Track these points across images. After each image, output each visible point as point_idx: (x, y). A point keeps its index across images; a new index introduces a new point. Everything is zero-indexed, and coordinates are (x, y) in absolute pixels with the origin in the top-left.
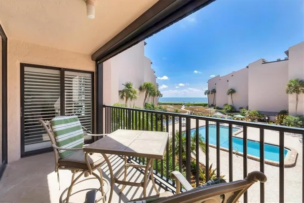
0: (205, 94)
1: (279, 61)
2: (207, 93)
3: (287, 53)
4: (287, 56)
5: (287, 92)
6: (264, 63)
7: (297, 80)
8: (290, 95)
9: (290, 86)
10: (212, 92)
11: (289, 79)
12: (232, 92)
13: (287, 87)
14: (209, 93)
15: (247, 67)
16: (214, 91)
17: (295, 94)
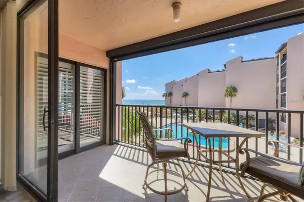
0: (163, 96)
1: (218, 71)
2: (165, 95)
3: (225, 66)
4: (224, 68)
5: (225, 96)
6: (209, 72)
7: (231, 87)
8: (226, 98)
9: (227, 91)
10: (169, 95)
11: (226, 86)
12: (186, 95)
13: (225, 92)
14: (166, 96)
15: (198, 75)
16: (171, 94)
17: (230, 97)
